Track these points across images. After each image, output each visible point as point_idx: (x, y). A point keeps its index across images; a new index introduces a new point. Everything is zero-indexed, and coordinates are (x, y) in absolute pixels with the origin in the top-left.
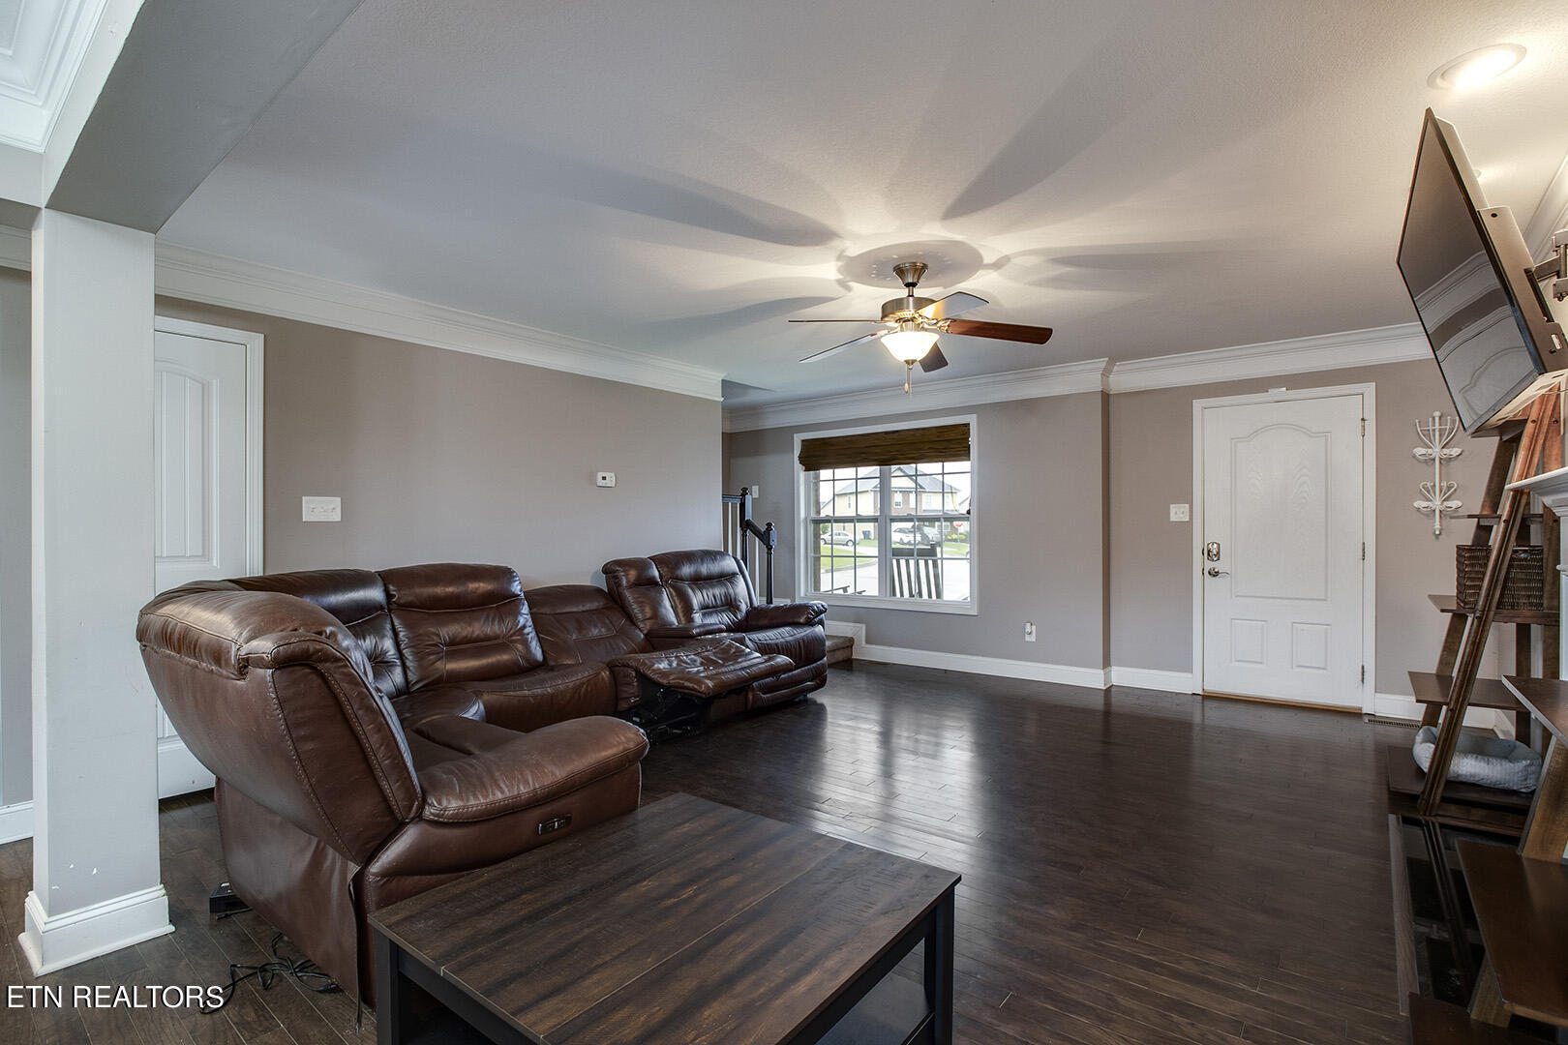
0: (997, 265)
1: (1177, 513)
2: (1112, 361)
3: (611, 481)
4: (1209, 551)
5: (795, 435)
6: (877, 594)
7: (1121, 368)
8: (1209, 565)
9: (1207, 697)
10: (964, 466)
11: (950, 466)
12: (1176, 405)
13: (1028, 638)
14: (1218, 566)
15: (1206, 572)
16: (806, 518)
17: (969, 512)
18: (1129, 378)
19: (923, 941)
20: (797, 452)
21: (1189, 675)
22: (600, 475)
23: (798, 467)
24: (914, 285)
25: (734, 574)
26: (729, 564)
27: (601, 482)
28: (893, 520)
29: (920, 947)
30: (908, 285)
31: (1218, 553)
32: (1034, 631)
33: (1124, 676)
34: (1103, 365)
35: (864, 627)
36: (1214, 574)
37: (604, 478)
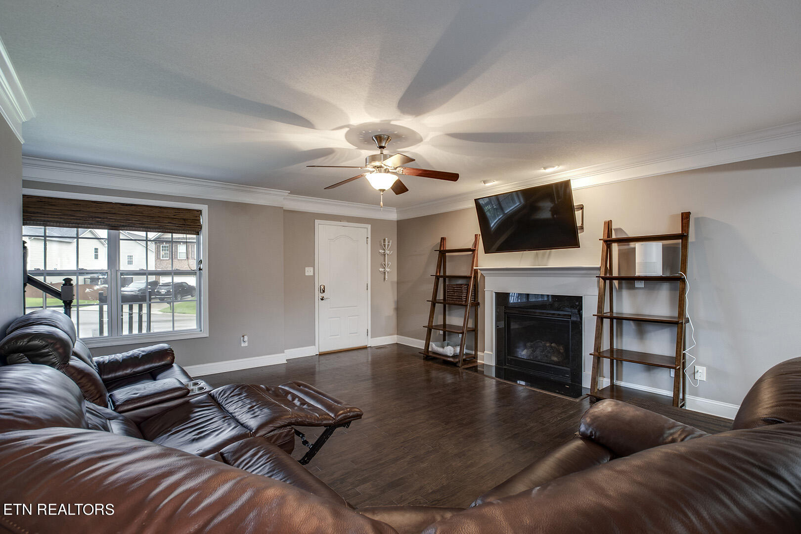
1: (309, 271)
4: (321, 289)
8: (321, 295)
9: (321, 355)
12: (307, 221)
13: (243, 345)
14: (324, 295)
15: (319, 298)
21: (315, 347)
24: (384, 147)
30: (380, 148)
31: (324, 289)
36: (323, 299)
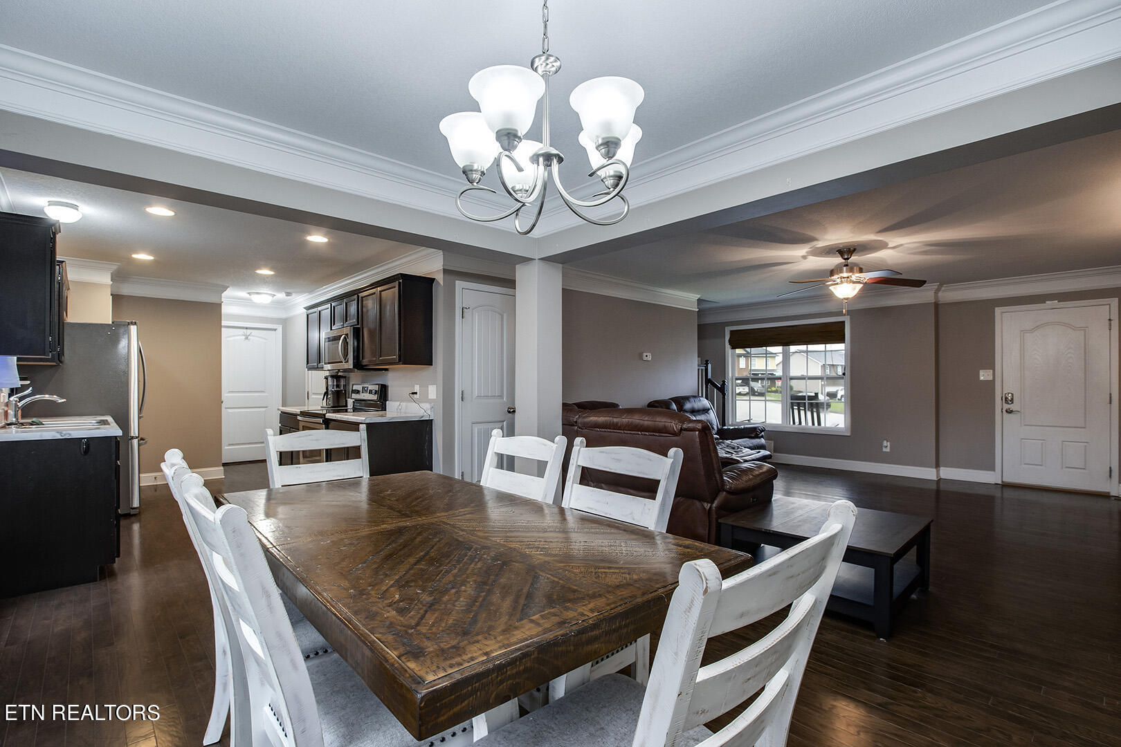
0: (894, 248)
1: (985, 375)
2: (941, 285)
3: (649, 358)
4: (1006, 398)
5: (726, 328)
6: (780, 423)
7: (946, 288)
8: (1006, 406)
9: (1005, 486)
10: (841, 346)
11: (830, 347)
12: (984, 312)
13: (884, 450)
14: (1012, 407)
15: (1004, 411)
16: (732, 377)
17: (844, 374)
18: (951, 295)
19: (915, 547)
20: (727, 338)
21: (993, 472)
22: (645, 354)
23: (728, 346)
24: (848, 259)
25: (709, 409)
26: (705, 403)
27: (645, 358)
28: (791, 379)
29: (914, 550)
30: (845, 259)
31: (1012, 399)
32: (889, 445)
33: (948, 473)
34: (936, 287)
35: (772, 442)
36: (1009, 412)
37: (647, 356)
